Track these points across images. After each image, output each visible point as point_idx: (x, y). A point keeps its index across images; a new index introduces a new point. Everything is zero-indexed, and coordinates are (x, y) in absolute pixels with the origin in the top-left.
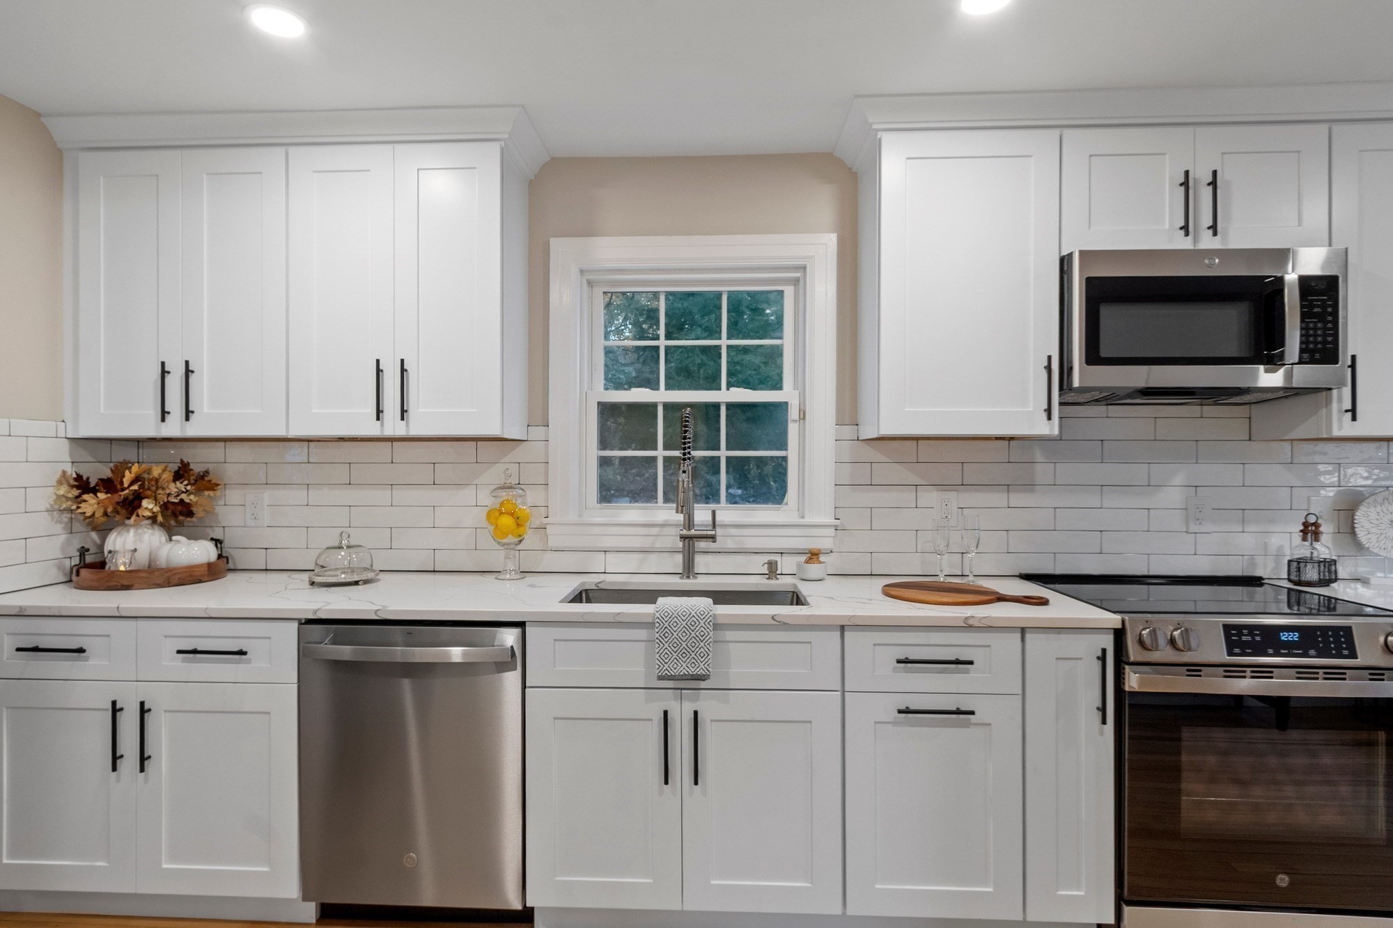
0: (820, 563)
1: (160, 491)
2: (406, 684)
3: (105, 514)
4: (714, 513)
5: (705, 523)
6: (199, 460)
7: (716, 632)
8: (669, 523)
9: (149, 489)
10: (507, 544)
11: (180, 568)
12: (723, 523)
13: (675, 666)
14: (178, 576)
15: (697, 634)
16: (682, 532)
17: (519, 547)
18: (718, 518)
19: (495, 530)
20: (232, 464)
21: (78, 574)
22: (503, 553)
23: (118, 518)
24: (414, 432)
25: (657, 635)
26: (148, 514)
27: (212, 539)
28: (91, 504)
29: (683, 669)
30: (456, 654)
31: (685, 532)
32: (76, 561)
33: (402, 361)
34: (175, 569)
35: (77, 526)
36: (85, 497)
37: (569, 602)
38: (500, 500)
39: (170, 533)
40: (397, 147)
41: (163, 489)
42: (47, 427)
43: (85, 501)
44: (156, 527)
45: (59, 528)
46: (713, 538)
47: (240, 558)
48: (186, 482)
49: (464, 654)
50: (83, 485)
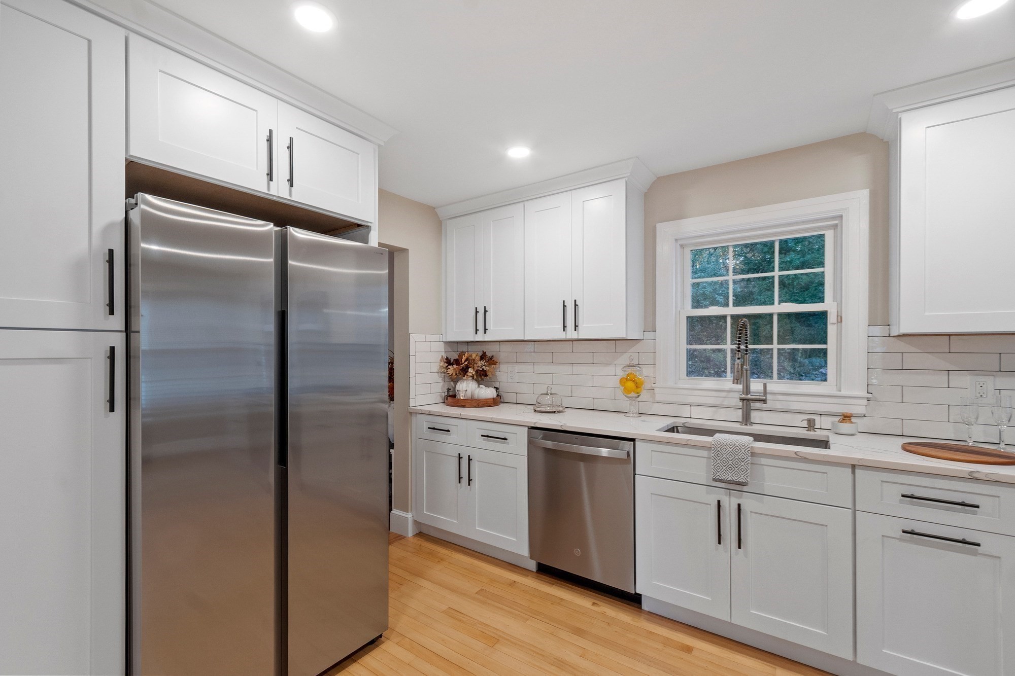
0: (852, 423)
1: (475, 365)
2: (582, 465)
3: (456, 374)
4: (765, 386)
5: (759, 391)
6: (490, 351)
7: (754, 458)
8: (733, 390)
9: (471, 364)
10: (630, 397)
11: (482, 400)
12: (773, 392)
13: (724, 474)
14: (482, 403)
15: (740, 457)
16: (741, 396)
17: (639, 399)
18: (768, 389)
19: (624, 389)
20: (502, 353)
21: (447, 400)
22: (629, 402)
23: (460, 376)
24: (581, 337)
25: (713, 455)
26: (471, 375)
27: (495, 387)
28: (452, 370)
29: (729, 476)
30: (604, 452)
31: (743, 396)
32: (446, 394)
33: (575, 300)
34: (480, 400)
35: (447, 380)
36: (449, 367)
37: (666, 431)
38: (627, 373)
39: (479, 383)
40: (573, 192)
41: (476, 364)
42: (436, 337)
43: (449, 369)
44: (474, 381)
45: (440, 380)
46: (764, 401)
47: (506, 397)
48: (484, 361)
49: (609, 452)
50: (449, 362)
